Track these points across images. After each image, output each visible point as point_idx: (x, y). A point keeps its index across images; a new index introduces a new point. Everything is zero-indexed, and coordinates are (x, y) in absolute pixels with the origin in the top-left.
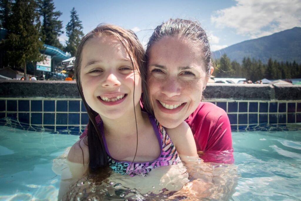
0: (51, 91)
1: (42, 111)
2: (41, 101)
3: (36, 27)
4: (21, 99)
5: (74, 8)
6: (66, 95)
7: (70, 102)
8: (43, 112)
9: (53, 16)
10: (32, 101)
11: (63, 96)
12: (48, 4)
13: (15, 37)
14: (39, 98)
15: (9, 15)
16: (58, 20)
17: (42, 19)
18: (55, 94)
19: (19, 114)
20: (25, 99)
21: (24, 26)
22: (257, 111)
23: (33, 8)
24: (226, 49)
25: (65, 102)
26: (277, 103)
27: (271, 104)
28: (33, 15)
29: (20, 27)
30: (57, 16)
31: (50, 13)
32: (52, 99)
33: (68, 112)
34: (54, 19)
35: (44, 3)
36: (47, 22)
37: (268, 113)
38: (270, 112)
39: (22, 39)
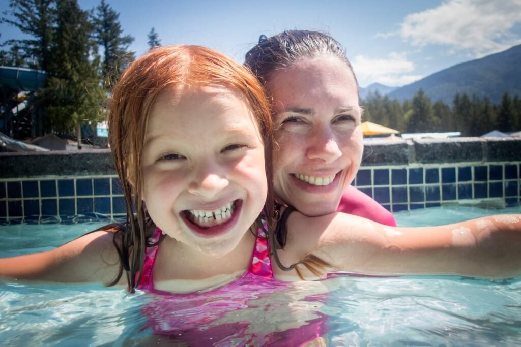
0: (67, 165)
1: (56, 196)
2: (54, 182)
3: (93, 65)
4: (26, 179)
5: (153, 30)
6: (89, 171)
7: (96, 180)
8: (58, 198)
9: (120, 44)
10: (42, 182)
11: (85, 173)
12: (111, 24)
13: (59, 84)
14: (50, 177)
15: (49, 47)
16: (128, 50)
17: (102, 50)
18: (73, 170)
19: (25, 201)
20: (31, 179)
21: (73, 65)
22: (388, 183)
23: (87, 33)
24: (424, 80)
25: (89, 181)
26: (421, 169)
27: (412, 171)
28: (86, 45)
29: (66, 67)
30: (127, 44)
31: (114, 39)
32: (70, 178)
33: (93, 196)
34: (122, 49)
35: (104, 23)
36: (110, 55)
37: (408, 186)
38: (410, 183)
39: (71, 87)
